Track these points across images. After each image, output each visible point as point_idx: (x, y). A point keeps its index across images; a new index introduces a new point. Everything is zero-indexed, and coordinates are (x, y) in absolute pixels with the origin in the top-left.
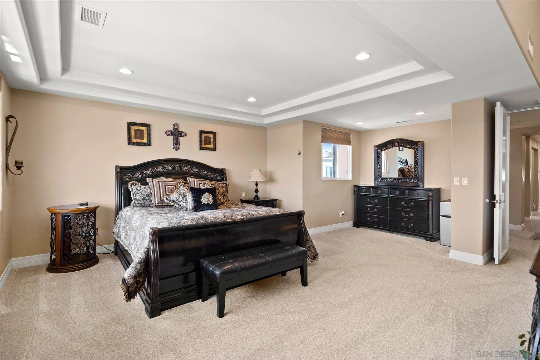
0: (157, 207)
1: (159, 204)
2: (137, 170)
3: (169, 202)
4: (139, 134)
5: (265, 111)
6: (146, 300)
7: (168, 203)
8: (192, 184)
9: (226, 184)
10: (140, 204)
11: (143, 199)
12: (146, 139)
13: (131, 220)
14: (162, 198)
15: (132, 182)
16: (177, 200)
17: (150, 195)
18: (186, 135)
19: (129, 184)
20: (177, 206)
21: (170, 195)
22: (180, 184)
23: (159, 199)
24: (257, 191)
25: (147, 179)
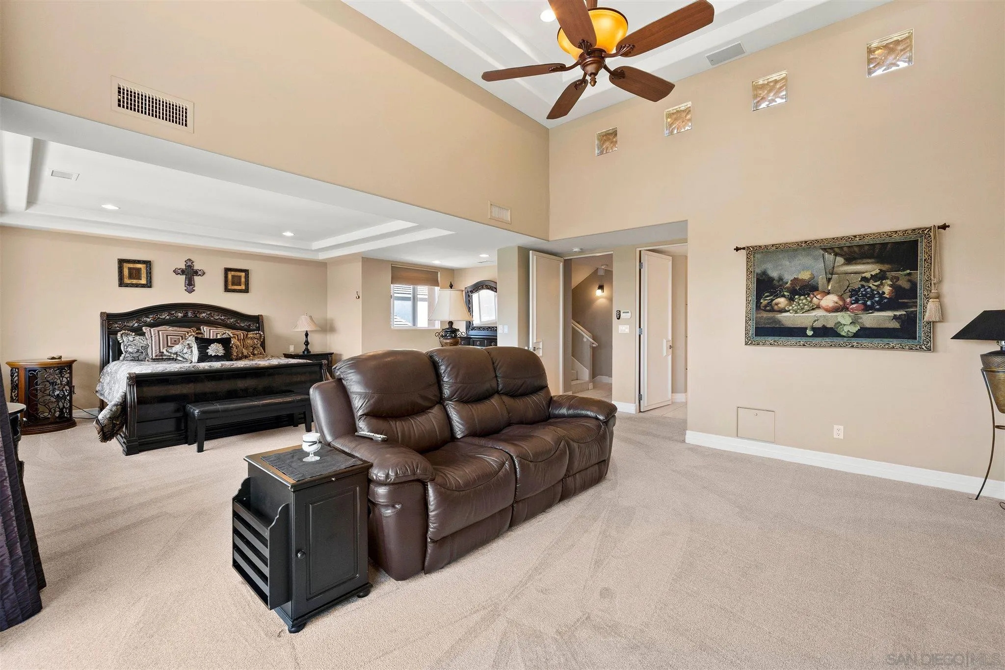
0: (154, 360)
1: (158, 357)
2: (133, 317)
3: (169, 354)
4: (135, 274)
5: (316, 245)
6: (124, 442)
7: (168, 356)
8: (207, 335)
9: (260, 334)
10: (133, 357)
11: (138, 351)
12: (145, 279)
13: (116, 373)
14: (162, 350)
15: (123, 331)
16: (180, 352)
17: (145, 348)
18: (204, 273)
19: (119, 334)
20: (181, 359)
21: (173, 347)
22: (189, 334)
23: (158, 351)
24: (307, 343)
25: (144, 328)
